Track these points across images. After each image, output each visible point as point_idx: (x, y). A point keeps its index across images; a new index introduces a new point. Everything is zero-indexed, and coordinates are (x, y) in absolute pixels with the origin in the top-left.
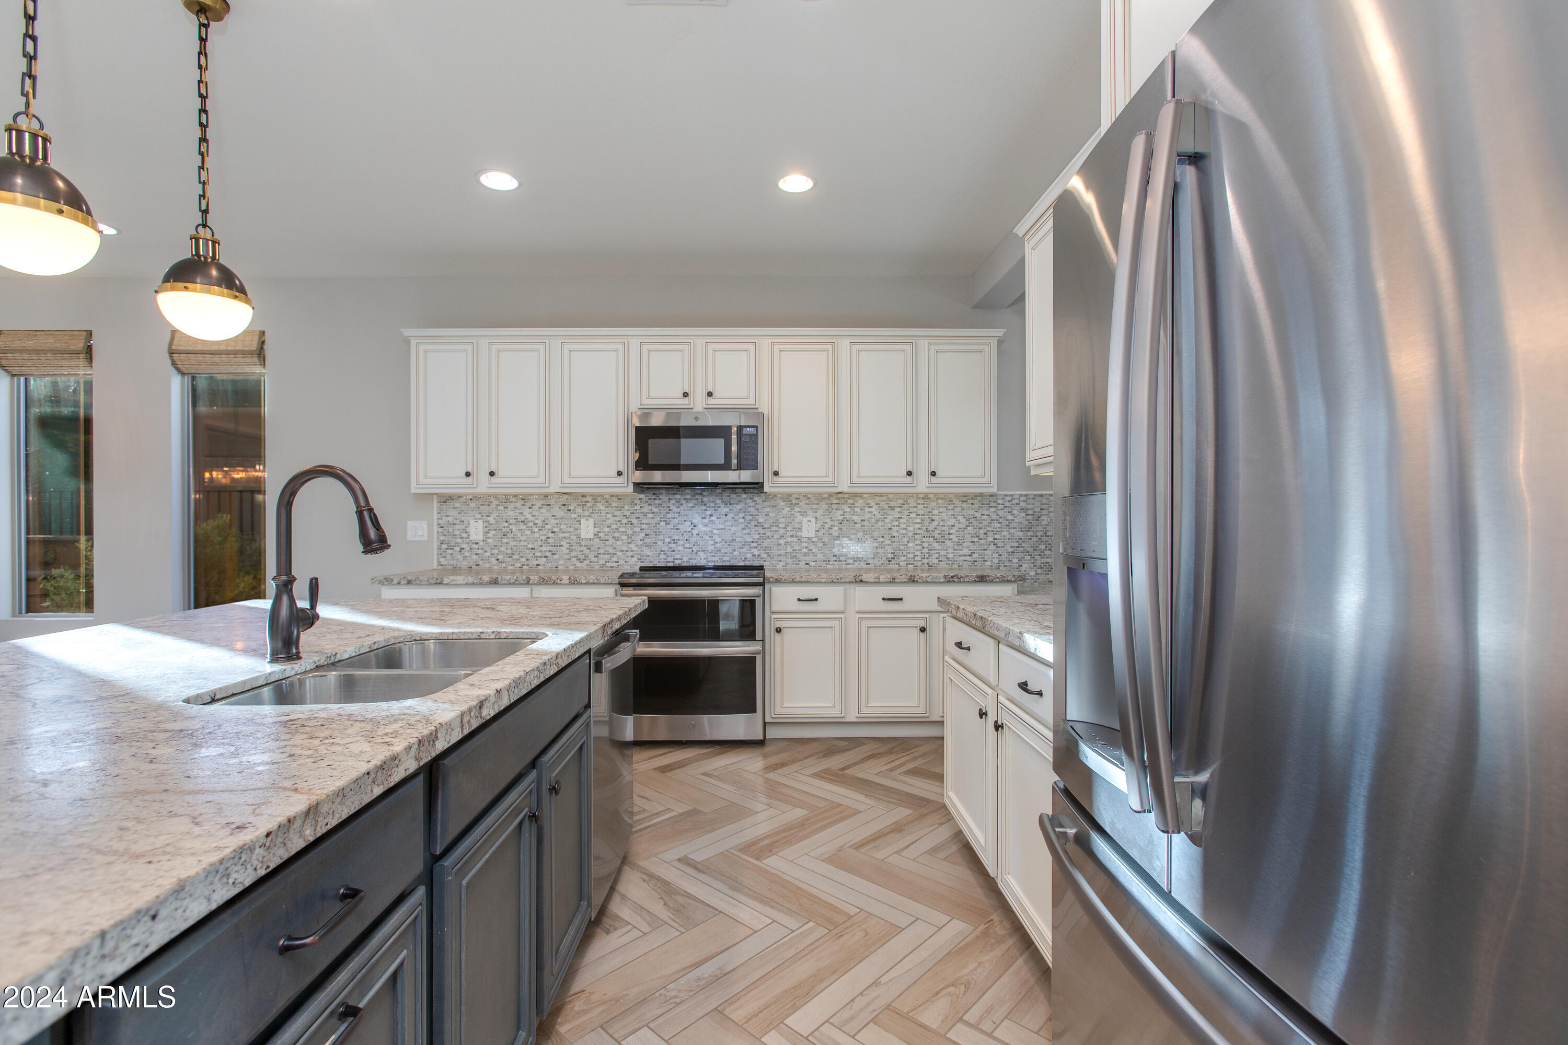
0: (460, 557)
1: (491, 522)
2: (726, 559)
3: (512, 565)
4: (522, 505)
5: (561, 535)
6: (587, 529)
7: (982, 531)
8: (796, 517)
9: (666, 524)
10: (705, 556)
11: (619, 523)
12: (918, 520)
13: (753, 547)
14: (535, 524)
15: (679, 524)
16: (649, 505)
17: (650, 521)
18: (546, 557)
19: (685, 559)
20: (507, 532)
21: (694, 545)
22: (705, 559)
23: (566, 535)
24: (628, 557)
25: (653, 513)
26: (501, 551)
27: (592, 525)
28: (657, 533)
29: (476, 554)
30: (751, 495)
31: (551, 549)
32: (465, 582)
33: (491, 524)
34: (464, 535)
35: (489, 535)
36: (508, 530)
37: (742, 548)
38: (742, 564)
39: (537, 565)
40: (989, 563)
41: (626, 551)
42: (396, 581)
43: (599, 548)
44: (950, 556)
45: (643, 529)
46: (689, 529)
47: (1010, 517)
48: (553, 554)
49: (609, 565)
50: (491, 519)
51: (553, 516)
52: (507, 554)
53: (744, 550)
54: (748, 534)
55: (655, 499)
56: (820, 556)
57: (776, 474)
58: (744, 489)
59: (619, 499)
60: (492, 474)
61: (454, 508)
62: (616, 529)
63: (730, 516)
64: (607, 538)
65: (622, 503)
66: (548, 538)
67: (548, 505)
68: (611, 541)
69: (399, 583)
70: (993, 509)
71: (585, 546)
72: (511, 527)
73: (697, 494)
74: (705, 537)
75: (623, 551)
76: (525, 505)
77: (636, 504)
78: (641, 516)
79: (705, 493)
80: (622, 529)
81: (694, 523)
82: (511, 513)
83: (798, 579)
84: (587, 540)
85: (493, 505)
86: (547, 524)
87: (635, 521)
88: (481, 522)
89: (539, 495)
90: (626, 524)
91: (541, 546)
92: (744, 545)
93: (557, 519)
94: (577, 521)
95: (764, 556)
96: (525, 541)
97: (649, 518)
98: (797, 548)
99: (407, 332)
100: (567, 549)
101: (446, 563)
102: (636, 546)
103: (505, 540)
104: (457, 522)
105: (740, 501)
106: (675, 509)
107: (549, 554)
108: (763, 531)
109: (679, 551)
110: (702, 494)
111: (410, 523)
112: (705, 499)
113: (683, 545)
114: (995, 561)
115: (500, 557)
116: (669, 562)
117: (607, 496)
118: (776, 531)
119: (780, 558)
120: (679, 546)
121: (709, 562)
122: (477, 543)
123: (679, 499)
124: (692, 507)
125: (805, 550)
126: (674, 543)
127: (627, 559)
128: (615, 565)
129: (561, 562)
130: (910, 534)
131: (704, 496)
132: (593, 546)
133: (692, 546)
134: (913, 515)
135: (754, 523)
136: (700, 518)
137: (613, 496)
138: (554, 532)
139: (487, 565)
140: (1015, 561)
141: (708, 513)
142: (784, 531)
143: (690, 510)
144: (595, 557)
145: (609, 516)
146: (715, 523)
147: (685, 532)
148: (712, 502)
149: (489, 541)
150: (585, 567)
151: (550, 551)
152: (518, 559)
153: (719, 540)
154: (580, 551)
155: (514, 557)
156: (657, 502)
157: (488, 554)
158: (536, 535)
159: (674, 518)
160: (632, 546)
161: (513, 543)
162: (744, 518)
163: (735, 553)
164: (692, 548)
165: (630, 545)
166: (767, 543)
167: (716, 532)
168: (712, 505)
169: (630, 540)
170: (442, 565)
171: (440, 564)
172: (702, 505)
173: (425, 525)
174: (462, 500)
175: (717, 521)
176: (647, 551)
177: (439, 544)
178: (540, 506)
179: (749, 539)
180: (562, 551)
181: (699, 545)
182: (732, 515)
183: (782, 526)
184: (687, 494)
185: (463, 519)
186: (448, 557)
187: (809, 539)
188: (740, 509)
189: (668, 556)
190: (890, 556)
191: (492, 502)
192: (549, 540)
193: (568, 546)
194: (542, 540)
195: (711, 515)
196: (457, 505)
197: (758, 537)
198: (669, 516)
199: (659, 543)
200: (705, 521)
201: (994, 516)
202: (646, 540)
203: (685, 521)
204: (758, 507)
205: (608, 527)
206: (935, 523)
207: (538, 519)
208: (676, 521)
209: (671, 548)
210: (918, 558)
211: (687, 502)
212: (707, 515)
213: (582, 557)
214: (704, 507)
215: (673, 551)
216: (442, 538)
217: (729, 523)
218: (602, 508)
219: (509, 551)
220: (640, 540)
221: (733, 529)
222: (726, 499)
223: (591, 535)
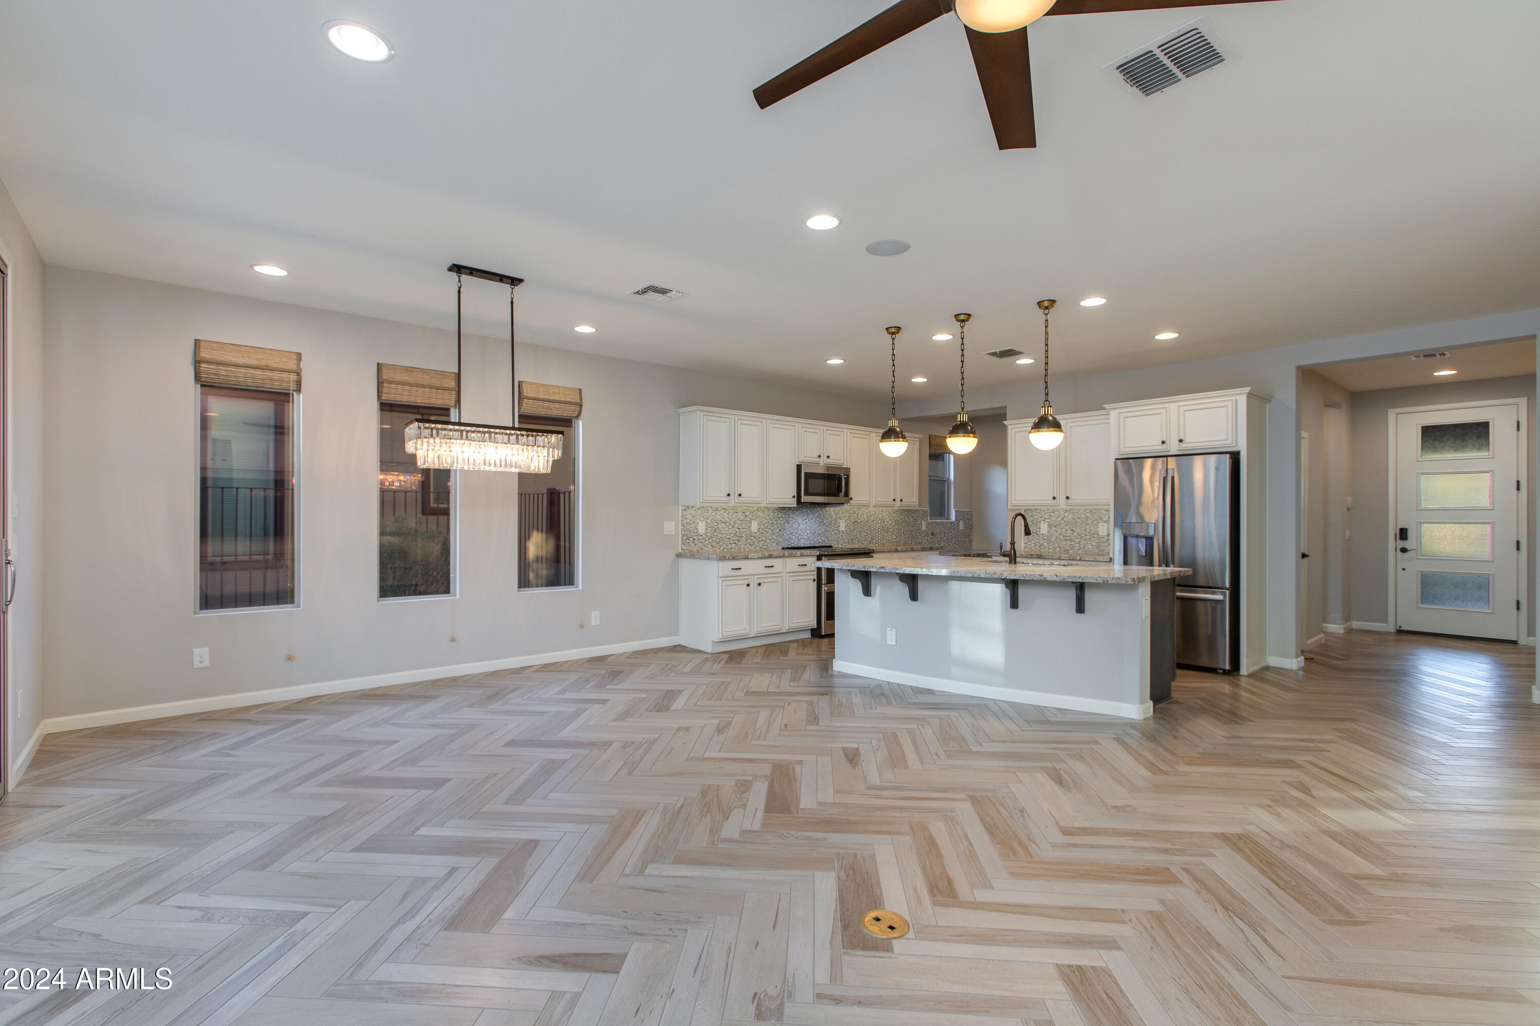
0: (694, 544)
2: (812, 542)
3: (719, 548)
4: (724, 512)
5: (743, 530)
6: (754, 527)
7: (900, 527)
8: (838, 520)
9: (788, 524)
10: (803, 541)
11: (768, 524)
12: (879, 522)
13: (822, 536)
14: (730, 524)
16: (781, 513)
18: (735, 543)
19: (796, 543)
20: (716, 529)
23: (745, 530)
24: (772, 542)
25: (783, 517)
26: (714, 540)
27: (758, 524)
28: (784, 529)
29: (701, 542)
30: (821, 509)
31: (738, 538)
33: (709, 524)
34: (695, 531)
35: (708, 531)
36: (717, 527)
38: (818, 545)
39: (732, 548)
40: (902, 542)
41: (772, 539)
43: (760, 538)
44: (890, 539)
45: (779, 527)
46: (797, 527)
47: (908, 520)
48: (738, 541)
49: (764, 547)
50: (709, 521)
51: (739, 519)
52: (716, 542)
53: (819, 537)
54: (820, 529)
56: (846, 540)
59: (768, 510)
60: (740, 495)
61: (690, 514)
62: (767, 527)
63: (814, 519)
64: (763, 532)
65: (770, 512)
66: (736, 532)
67: (736, 513)
68: (765, 533)
70: (903, 517)
71: (754, 536)
72: (719, 525)
74: (803, 531)
75: (770, 539)
77: (776, 513)
78: (778, 519)
80: (769, 527)
81: (799, 523)
82: (718, 517)
84: (755, 533)
85: (710, 512)
86: (736, 524)
87: (775, 522)
88: (704, 522)
90: (771, 524)
91: (733, 537)
92: (819, 535)
93: (741, 521)
94: (750, 522)
95: (826, 540)
96: (726, 534)
97: (781, 520)
98: (838, 536)
100: (745, 538)
101: (685, 548)
102: (775, 536)
103: (715, 534)
104: (691, 522)
105: (817, 512)
106: (792, 516)
107: (736, 542)
108: (825, 528)
109: (793, 538)
112: (804, 510)
113: (794, 536)
114: (904, 541)
115: (713, 544)
116: (789, 545)
118: (831, 527)
122: (701, 536)
125: (841, 537)
126: (791, 534)
127: (771, 544)
128: (766, 547)
129: (742, 546)
130: (877, 529)
132: (757, 536)
134: (878, 519)
135: (823, 523)
137: (766, 508)
138: (740, 529)
139: (707, 549)
140: (910, 541)
141: (805, 518)
142: (833, 527)
144: (758, 542)
145: (764, 519)
147: (795, 528)
149: (708, 534)
150: (754, 549)
152: (722, 545)
153: (809, 532)
154: (752, 540)
155: (720, 543)
157: (707, 542)
158: (731, 530)
160: (773, 536)
161: (719, 536)
162: (819, 520)
163: (816, 539)
164: (798, 537)
166: (827, 534)
167: (808, 528)
168: (806, 513)
169: (773, 533)
170: (683, 550)
172: (802, 513)
173: (674, 523)
174: (694, 509)
175: (808, 522)
176: (780, 539)
177: (681, 536)
178: (733, 513)
179: (821, 532)
180: (743, 540)
181: (801, 535)
183: (833, 525)
185: (695, 521)
186: (687, 544)
187: (843, 531)
188: (817, 516)
189: (789, 542)
190: (870, 540)
192: (737, 534)
193: (746, 536)
194: (733, 534)
196: (691, 512)
197: (823, 530)
198: (789, 519)
199: (785, 534)
200: (803, 522)
201: (903, 519)
202: (779, 533)
203: (795, 522)
204: (824, 515)
205: (764, 525)
206: (885, 523)
208: (792, 522)
210: (879, 541)
213: (752, 543)
215: (791, 539)
216: (684, 533)
217: (813, 523)
218: (761, 514)
219: (717, 540)
220: (777, 533)
221: (815, 526)
222: (812, 510)
223: (756, 531)
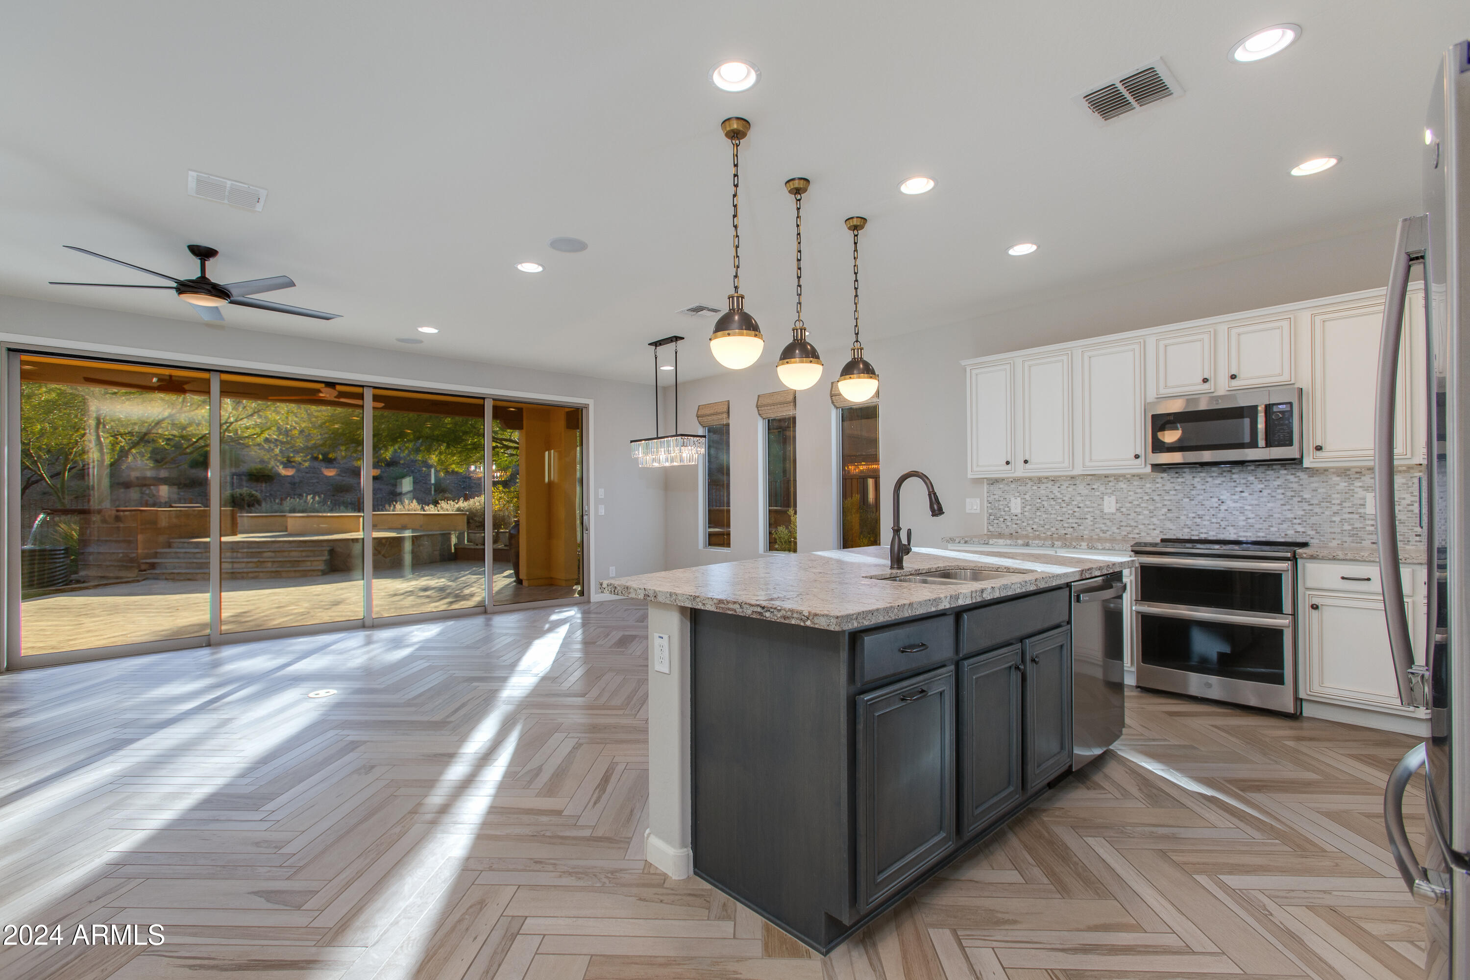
0: (1003, 526)
1: (1027, 499)
2: (1261, 534)
3: (1044, 533)
4: (1052, 485)
5: (1086, 510)
6: (1110, 505)
8: (1357, 493)
9: (1190, 500)
10: (1235, 531)
11: (1140, 500)
13: (1295, 524)
14: (1063, 501)
15: (1204, 500)
16: (1171, 483)
17: (1173, 498)
18: (1072, 527)
19: (1211, 533)
20: (1040, 507)
21: (1222, 521)
22: (1235, 534)
23: (1091, 510)
24: (1150, 529)
25: (1176, 490)
26: (1034, 522)
27: (1114, 501)
28: (1180, 509)
29: (1016, 524)
30: (1293, 471)
31: (1077, 521)
32: (1004, 544)
33: (1027, 501)
34: (1007, 509)
35: (1026, 509)
36: (1041, 505)
37: (1282, 524)
38: (1282, 540)
39: (1065, 534)
41: (1148, 524)
42: (957, 541)
43: (1121, 521)
45: (1166, 505)
46: (1216, 505)
48: (1079, 525)
49: (1131, 536)
50: (1027, 497)
51: (1078, 494)
52: (1040, 524)
53: (1285, 526)
54: (1289, 510)
55: (1178, 478)
57: (1319, 448)
58: (1283, 465)
59: (1140, 478)
60: (1026, 462)
61: (999, 488)
62: (1137, 505)
63: (1265, 492)
64: (1128, 512)
65: (1144, 481)
66: (1074, 512)
67: (1074, 485)
68: (1133, 515)
69: (959, 542)
71: (1108, 519)
72: (1043, 503)
73: (1224, 471)
74: (1234, 512)
75: (1144, 524)
76: (1054, 485)
77: (1158, 483)
78: (1163, 493)
79: (1234, 471)
80: (1143, 505)
81: (1222, 500)
82: (1043, 492)
83: (1341, 556)
84: (1109, 514)
85: (1029, 486)
86: (1073, 501)
87: (1157, 498)
88: (1019, 499)
89: (1067, 476)
90: (1147, 500)
91: (1069, 518)
92: (1284, 521)
93: (1082, 496)
94: (1101, 498)
95: (1312, 533)
96: (1054, 514)
97: (1171, 495)
98: (1358, 525)
99: (963, 363)
100: (1092, 521)
101: (993, 530)
102: (1158, 520)
103: (1038, 514)
104: (1000, 499)
105: (1278, 477)
106: (1199, 487)
107: (1075, 525)
108: (1310, 507)
109: (1205, 525)
110: (1231, 471)
111: (968, 500)
112: (1234, 476)
113: (1209, 520)
115: (1034, 527)
116: (1194, 535)
117: (1129, 476)
118: (1327, 507)
119: (1333, 536)
120: (1205, 520)
121: (1241, 537)
122: (1016, 516)
123: (1205, 476)
124: (1219, 484)
125: (1370, 528)
126: (1199, 518)
127: (1149, 532)
129: (1086, 532)
131: (1233, 474)
132: (1115, 519)
133: (1219, 521)
135: (1296, 499)
136: (1228, 494)
137: (1134, 476)
138: (1080, 507)
139: (1024, 533)
141: (1240, 489)
142: (1339, 507)
143: (1217, 487)
144: (1118, 528)
145: (1130, 493)
146: (1246, 500)
147: (1211, 507)
148: (1244, 479)
149: (1026, 514)
150: (1108, 537)
151: (1076, 523)
152: (1049, 529)
153: (1252, 516)
154: (1103, 524)
155: (1046, 527)
156: (1180, 480)
157: (1025, 524)
158: (1064, 510)
159: (1199, 495)
160: (1155, 520)
161: (1045, 516)
162: (1283, 494)
163: (1272, 529)
164: (1219, 523)
165: (1152, 519)
166: (1314, 519)
167: (1247, 507)
168: (1243, 481)
169: (1151, 515)
170: (991, 532)
171: (989, 531)
172: (1231, 482)
173: (978, 501)
174: (1006, 482)
175: (1249, 497)
176: (1169, 525)
177: (988, 515)
178: (1068, 485)
179: (1290, 516)
180: (1087, 523)
181: (1228, 520)
182: (1269, 491)
183: (1336, 501)
184: (1214, 472)
185: (1006, 497)
186: (995, 525)
188: (1278, 486)
189: (1192, 530)
191: (1027, 483)
192: (1075, 514)
193: (1092, 518)
194: (1069, 514)
195: (1241, 492)
196: (1001, 486)
197: (1302, 513)
198: (1193, 492)
199: (1183, 517)
200: (1234, 497)
202: (1169, 515)
203: (1211, 497)
204: (1301, 482)
205: (1130, 503)
207: (1065, 496)
208: (1201, 497)
209: (1196, 523)
211: (1214, 479)
212: (1237, 492)
213: (1105, 529)
214: (1233, 484)
215: (1198, 525)
216: (990, 511)
218: (1124, 486)
219: (1042, 522)
220: (1163, 515)
221: (1270, 505)
222: (1260, 475)
223: (1113, 510)
